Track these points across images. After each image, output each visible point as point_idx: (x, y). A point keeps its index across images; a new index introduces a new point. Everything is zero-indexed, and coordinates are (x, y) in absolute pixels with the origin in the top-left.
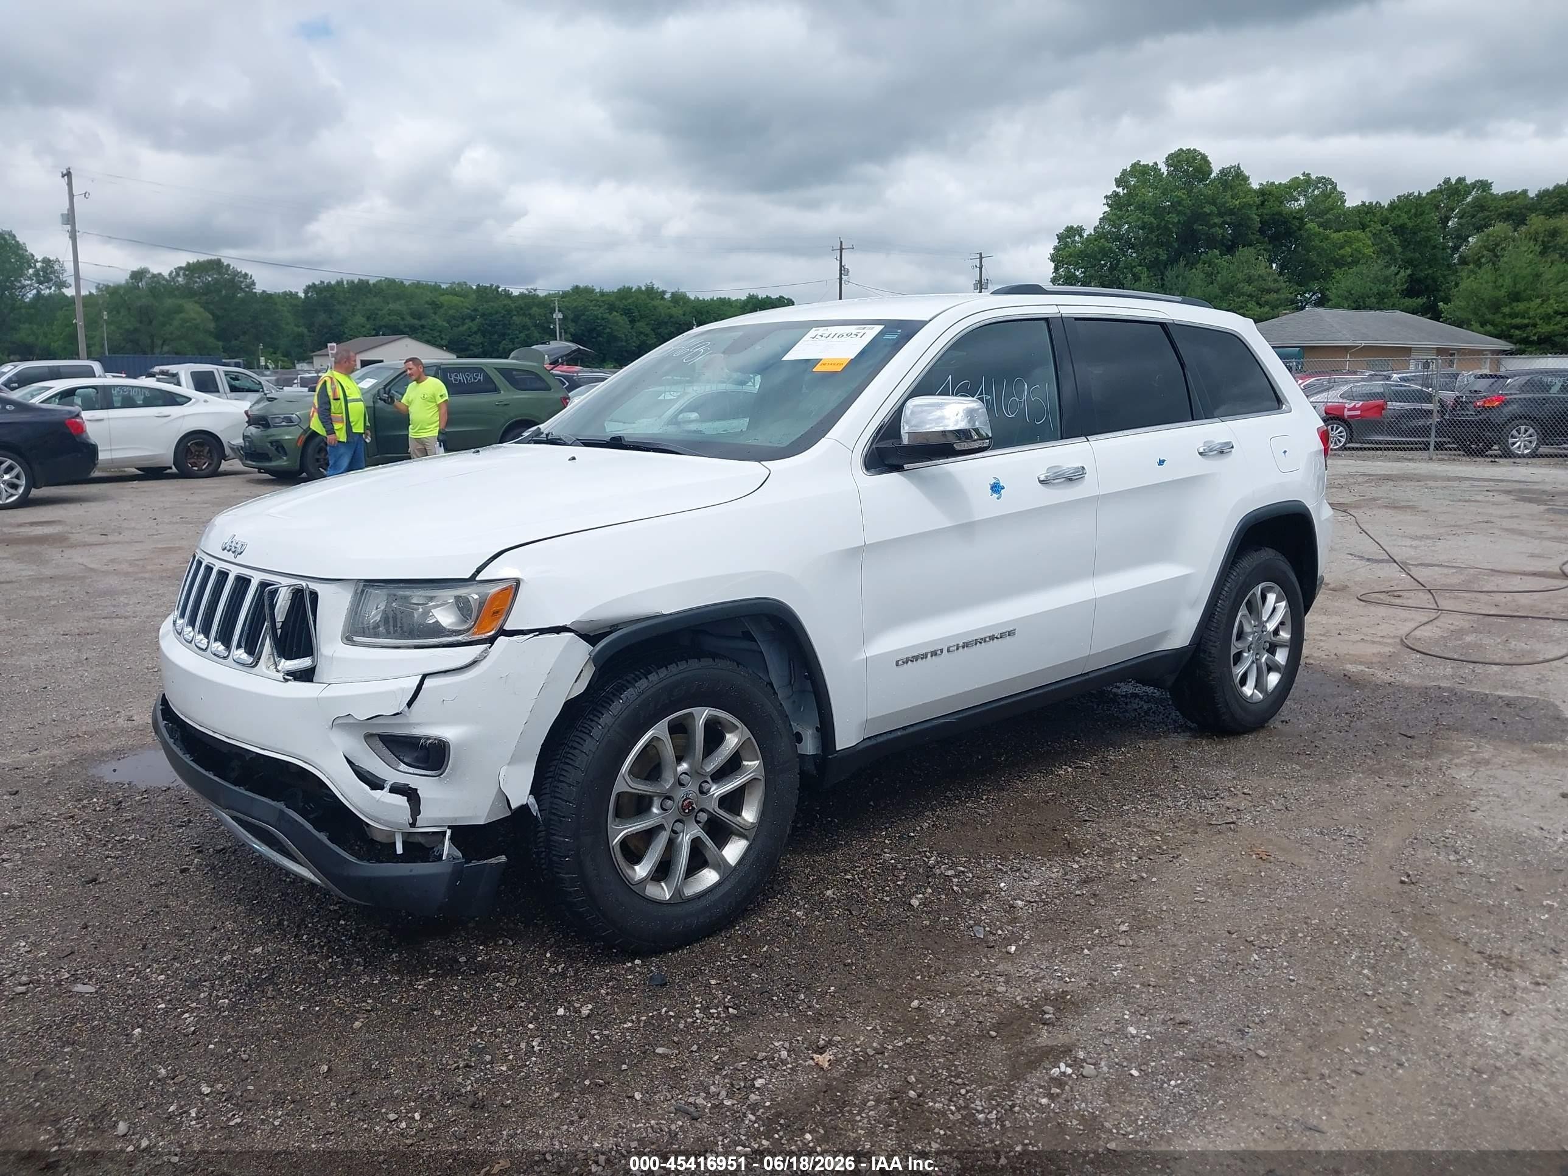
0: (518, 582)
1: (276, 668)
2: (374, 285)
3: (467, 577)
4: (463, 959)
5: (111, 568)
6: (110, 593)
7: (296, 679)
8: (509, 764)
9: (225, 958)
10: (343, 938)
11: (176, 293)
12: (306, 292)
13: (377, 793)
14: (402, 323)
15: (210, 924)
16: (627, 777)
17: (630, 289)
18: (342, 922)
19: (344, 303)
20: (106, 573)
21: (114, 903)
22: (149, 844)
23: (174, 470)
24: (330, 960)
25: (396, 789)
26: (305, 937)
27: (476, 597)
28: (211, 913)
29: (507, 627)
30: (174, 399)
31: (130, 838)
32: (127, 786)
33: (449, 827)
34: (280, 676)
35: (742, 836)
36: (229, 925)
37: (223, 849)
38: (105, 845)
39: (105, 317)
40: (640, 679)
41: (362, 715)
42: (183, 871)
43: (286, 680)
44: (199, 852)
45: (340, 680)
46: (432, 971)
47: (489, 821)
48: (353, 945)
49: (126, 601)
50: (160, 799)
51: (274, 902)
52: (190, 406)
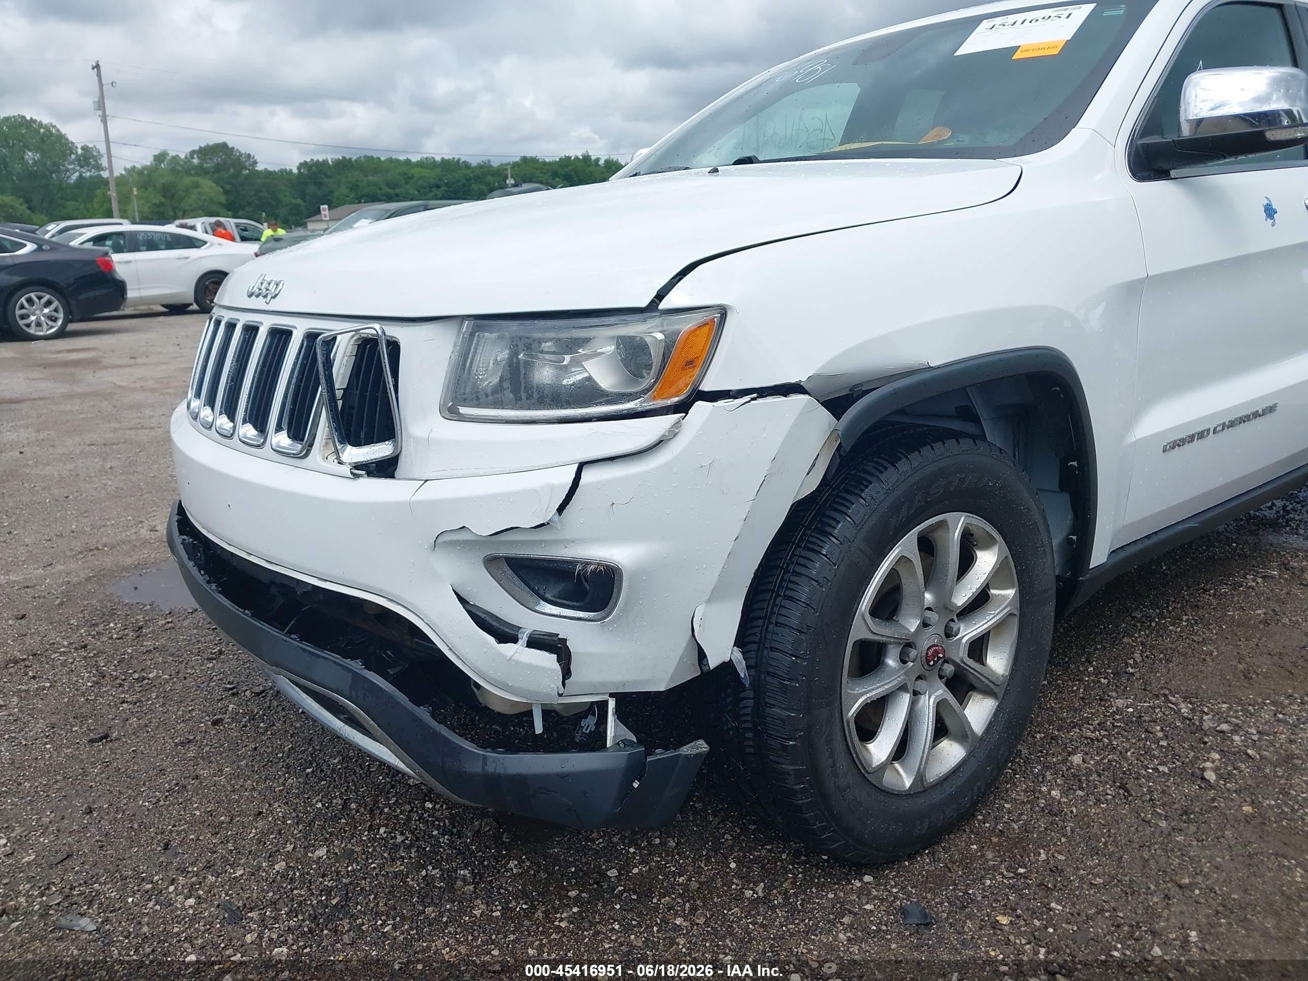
0: (723, 312)
1: (338, 458)
2: (356, 161)
3: (644, 303)
4: (613, 873)
5: (138, 385)
6: (138, 407)
7: (370, 474)
8: (709, 601)
9: (277, 867)
10: (435, 833)
11: (193, 172)
12: (299, 168)
13: (508, 649)
14: (379, 192)
15: (254, 807)
16: (868, 617)
17: (569, 158)
18: (429, 805)
19: (331, 177)
20: (134, 390)
21: (129, 772)
22: (174, 683)
23: (195, 307)
24: (424, 873)
25: (537, 642)
26: (382, 830)
27: (660, 336)
28: (254, 789)
29: (707, 386)
30: (193, 243)
31: (151, 676)
32: (148, 607)
33: (612, 695)
34: (346, 470)
35: (988, 692)
36: (279, 809)
37: (262, 692)
38: (121, 685)
39: (135, 193)
40: (886, 468)
41: (484, 527)
42: (216, 723)
43: (356, 476)
44: (233, 694)
45: (444, 474)
46: (573, 894)
47: (672, 685)
48: (451, 845)
49: (151, 414)
50: (186, 623)
51: (333, 770)
52: (207, 248)
